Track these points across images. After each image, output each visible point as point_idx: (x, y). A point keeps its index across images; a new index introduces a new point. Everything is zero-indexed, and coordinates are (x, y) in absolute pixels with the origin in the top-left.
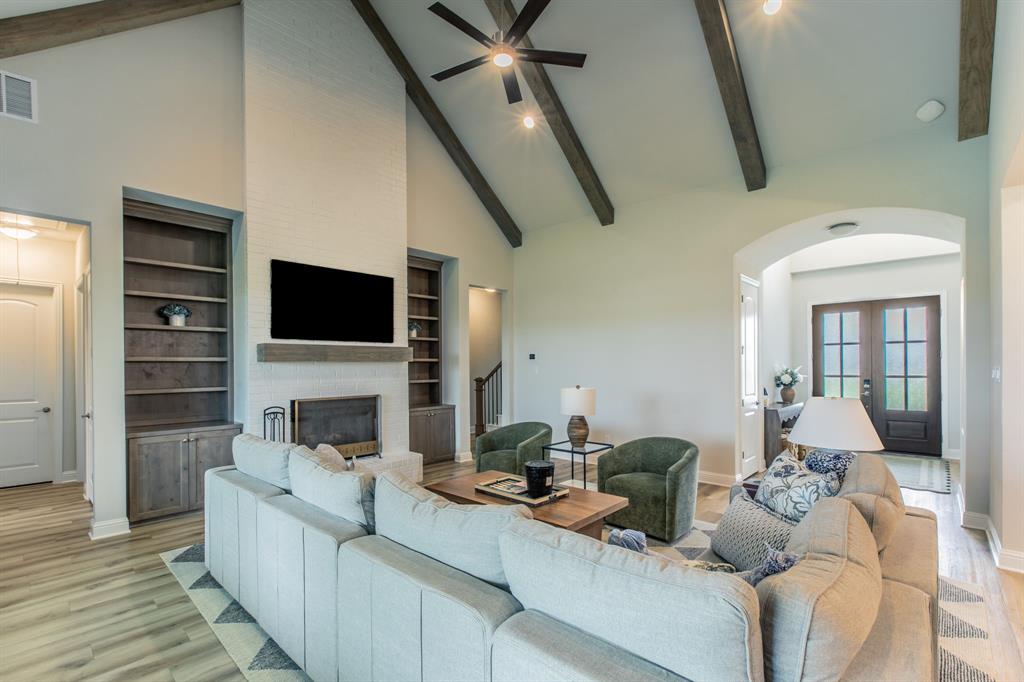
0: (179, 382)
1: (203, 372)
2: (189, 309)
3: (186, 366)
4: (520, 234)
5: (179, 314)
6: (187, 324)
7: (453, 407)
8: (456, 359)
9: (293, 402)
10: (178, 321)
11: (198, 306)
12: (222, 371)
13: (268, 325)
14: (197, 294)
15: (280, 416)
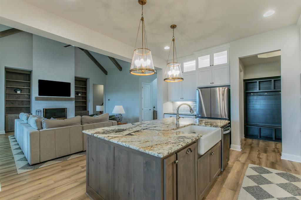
0: (19, 105)
1: (25, 103)
2: (21, 90)
3: (21, 101)
4: (107, 72)
5: (19, 91)
6: (21, 93)
7: (89, 111)
8: (89, 100)
9: (44, 109)
10: (19, 92)
11: (24, 89)
12: (29, 102)
13: (38, 93)
14: (24, 87)
15: (40, 112)
